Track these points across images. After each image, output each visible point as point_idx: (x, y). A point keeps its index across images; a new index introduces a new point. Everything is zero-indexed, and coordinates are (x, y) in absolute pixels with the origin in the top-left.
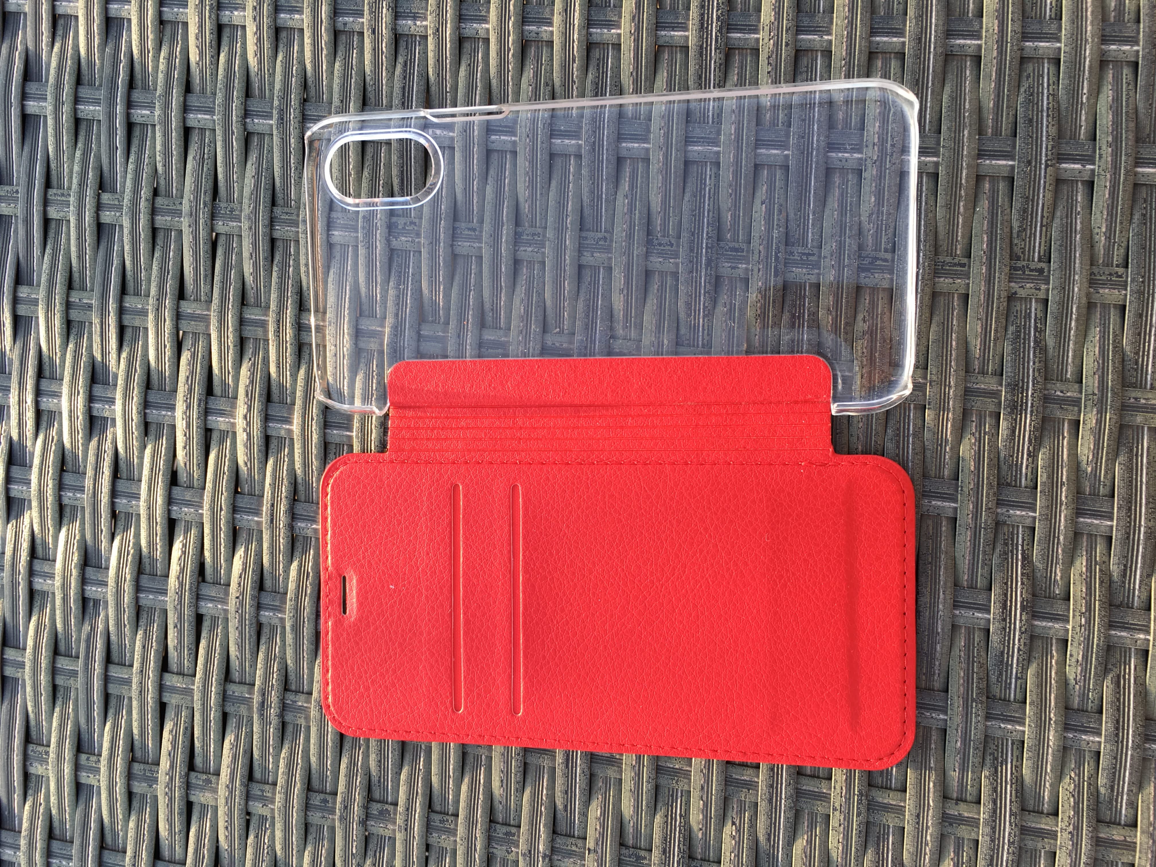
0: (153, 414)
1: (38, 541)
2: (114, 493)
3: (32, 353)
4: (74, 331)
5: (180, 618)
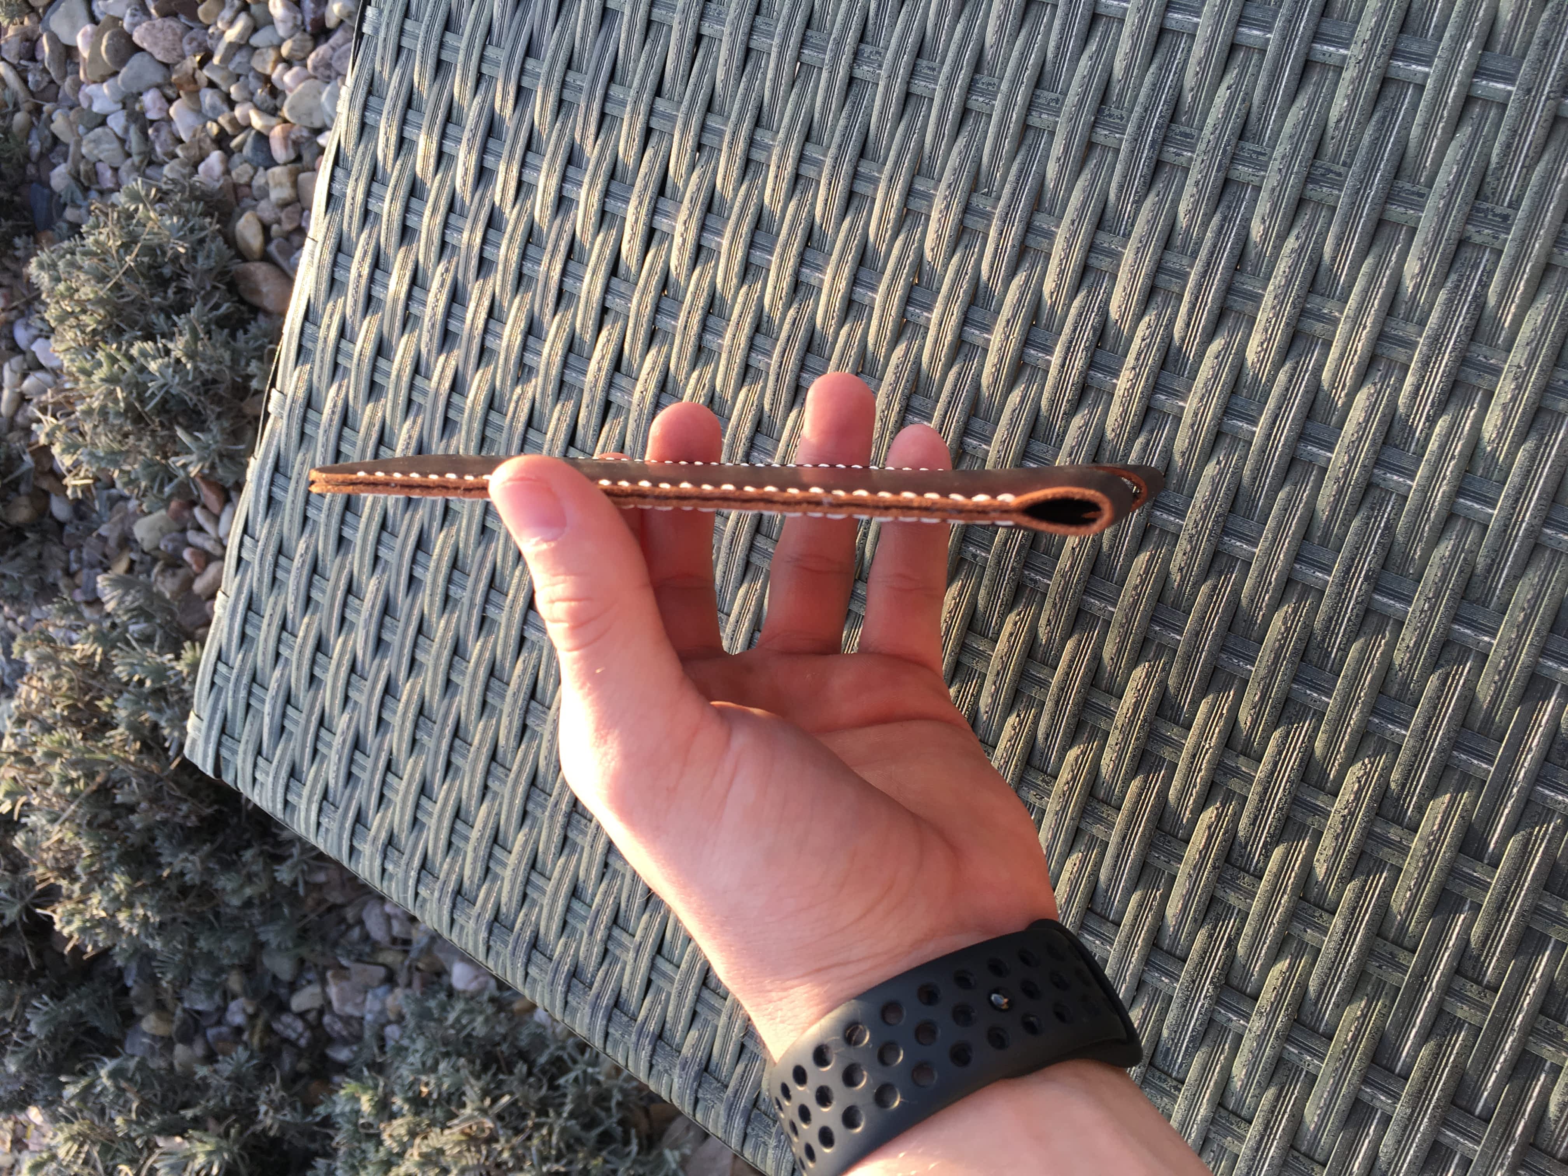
0: (611, 204)
1: (497, 303)
2: (564, 273)
3: (525, 127)
4: (563, 111)
5: (592, 400)
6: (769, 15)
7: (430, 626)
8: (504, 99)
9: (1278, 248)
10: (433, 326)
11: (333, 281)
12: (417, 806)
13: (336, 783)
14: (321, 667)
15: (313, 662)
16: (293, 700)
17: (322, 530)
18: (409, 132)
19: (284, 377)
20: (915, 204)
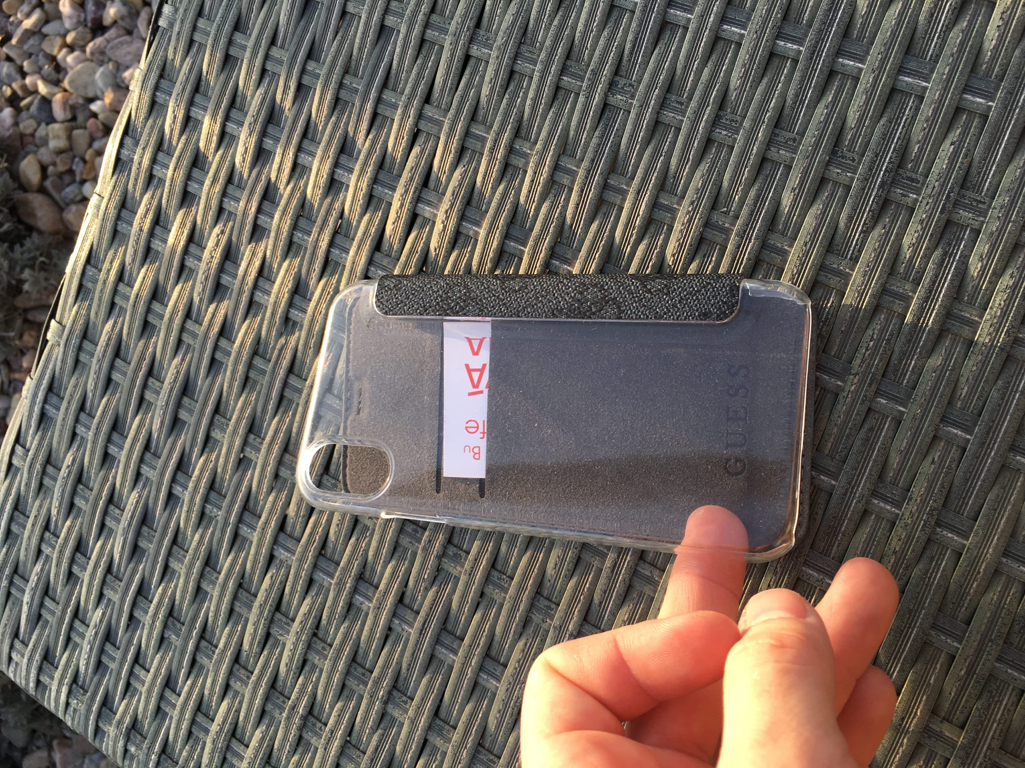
6: (532, 44)
7: (185, 539)
8: (284, 92)
9: (993, 284)
10: (206, 279)
11: (115, 232)
12: (161, 697)
13: (86, 669)
14: (80, 566)
15: (72, 561)
16: (50, 592)
17: (89, 446)
18: (195, 112)
19: (64, 310)
20: (659, 215)
